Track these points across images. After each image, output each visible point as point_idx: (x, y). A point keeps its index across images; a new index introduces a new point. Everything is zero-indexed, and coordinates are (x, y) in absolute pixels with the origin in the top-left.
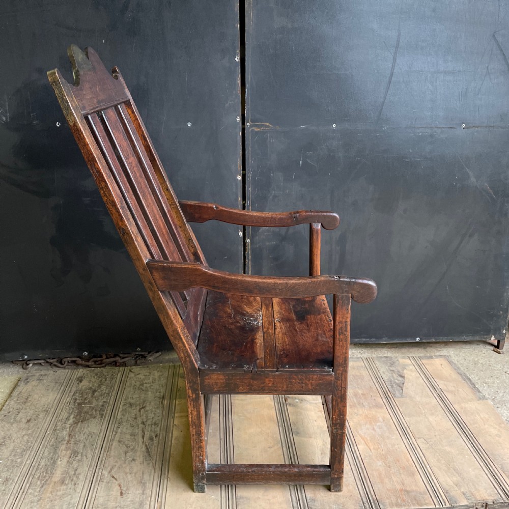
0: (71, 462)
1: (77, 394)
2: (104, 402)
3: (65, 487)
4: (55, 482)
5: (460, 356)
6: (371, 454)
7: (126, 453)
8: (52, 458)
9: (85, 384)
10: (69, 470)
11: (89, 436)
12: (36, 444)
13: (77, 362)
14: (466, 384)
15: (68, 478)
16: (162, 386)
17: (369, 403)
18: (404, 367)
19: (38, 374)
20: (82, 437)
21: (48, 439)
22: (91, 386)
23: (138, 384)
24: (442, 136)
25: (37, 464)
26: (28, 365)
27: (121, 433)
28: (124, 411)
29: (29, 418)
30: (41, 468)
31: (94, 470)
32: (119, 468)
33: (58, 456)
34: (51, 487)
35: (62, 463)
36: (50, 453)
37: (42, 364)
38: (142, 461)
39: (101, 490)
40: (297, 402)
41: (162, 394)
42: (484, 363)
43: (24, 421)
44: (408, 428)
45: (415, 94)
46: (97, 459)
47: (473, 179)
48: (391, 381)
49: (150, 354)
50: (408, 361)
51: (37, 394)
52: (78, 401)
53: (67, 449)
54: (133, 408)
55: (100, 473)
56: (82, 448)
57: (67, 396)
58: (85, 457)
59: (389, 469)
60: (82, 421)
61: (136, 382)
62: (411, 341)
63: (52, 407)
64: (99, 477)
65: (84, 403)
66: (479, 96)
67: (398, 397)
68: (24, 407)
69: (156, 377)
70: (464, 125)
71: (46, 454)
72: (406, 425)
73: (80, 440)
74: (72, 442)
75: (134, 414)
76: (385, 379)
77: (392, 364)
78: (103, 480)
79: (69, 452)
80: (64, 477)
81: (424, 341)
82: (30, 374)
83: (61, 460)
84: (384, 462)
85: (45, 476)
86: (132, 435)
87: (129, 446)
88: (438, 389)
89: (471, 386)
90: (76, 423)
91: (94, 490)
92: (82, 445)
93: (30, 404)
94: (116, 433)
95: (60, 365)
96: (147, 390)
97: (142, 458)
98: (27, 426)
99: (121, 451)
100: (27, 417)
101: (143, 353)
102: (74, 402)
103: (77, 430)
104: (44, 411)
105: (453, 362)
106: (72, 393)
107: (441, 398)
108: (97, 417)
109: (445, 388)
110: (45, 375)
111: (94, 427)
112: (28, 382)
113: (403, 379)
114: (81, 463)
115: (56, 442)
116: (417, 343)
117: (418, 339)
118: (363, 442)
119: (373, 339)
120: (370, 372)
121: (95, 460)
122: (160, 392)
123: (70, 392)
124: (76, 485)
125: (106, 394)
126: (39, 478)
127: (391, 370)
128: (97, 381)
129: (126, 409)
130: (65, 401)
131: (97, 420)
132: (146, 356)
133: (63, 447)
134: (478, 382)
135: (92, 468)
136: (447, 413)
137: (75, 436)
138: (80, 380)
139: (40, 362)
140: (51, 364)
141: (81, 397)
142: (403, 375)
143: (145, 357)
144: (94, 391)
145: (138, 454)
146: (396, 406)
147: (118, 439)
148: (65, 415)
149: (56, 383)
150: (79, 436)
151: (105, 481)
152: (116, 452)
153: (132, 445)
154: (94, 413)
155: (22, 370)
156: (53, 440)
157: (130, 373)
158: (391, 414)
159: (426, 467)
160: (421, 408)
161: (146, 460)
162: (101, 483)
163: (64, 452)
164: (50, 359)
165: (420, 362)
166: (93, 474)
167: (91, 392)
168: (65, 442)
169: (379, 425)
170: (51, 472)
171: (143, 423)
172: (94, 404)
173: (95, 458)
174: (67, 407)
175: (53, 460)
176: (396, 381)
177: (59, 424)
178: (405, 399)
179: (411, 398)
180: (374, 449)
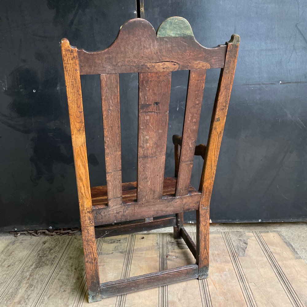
1: (41, 251)
2: (55, 256)
3: (20, 305)
4: (15, 303)
5: (289, 232)
6: (216, 291)
7: (61, 287)
9: (47, 245)
10: (25, 296)
11: (41, 276)
12: (10, 280)
13: (46, 233)
14: (289, 249)
15: (23, 300)
17: (221, 260)
18: (248, 238)
19: (21, 239)
20: (37, 276)
21: (17, 277)
22: (50, 246)
24: (267, 89)
25: (7, 292)
26: (17, 234)
27: (61, 275)
28: (66, 261)
29: (9, 264)
30: (9, 294)
32: (55, 295)
33: (21, 287)
34: (12, 305)
35: (21, 292)
36: (16, 285)
37: (26, 234)
40: (174, 258)
42: (304, 237)
43: (6, 266)
45: (248, 64)
46: (43, 290)
47: (289, 116)
48: (238, 246)
50: (252, 234)
51: (18, 251)
52: (40, 255)
53: (27, 283)
54: (71, 260)
55: (43, 298)
57: (34, 252)
58: (36, 289)
59: (227, 301)
60: (39, 267)
61: (77, 245)
62: (255, 222)
63: (24, 258)
64: (42, 300)
65: (43, 257)
66: (290, 63)
67: (241, 256)
68: (8, 258)
70: (281, 82)
71: (14, 286)
72: (243, 274)
73: (35, 278)
74: (31, 279)
75: (71, 264)
76: (235, 245)
77: (240, 236)
79: (27, 285)
80: (21, 300)
81: (264, 222)
82: (17, 239)
83: (22, 290)
84: (225, 297)
85: (10, 299)
86: (68, 276)
87: (64, 283)
88: (269, 252)
89: (292, 250)
90: (36, 268)
92: (36, 281)
93: (12, 256)
94: (58, 274)
95: (35, 235)
97: (70, 290)
98: (7, 269)
99: (58, 285)
100: (8, 264)
102: (38, 256)
103: (35, 272)
104: (19, 260)
105: (282, 235)
106: (38, 251)
107: (270, 257)
108: (49, 265)
109: (274, 251)
110: (25, 240)
111: (46, 271)
112: (14, 244)
113: (246, 245)
114: (33, 292)
115: (21, 279)
116: (260, 223)
117: (260, 221)
118: (212, 284)
119: (230, 220)
120: (225, 240)
121: (41, 290)
123: (37, 250)
124: (27, 305)
125: (57, 252)
126: (6, 299)
127: (239, 240)
128: (54, 244)
129: (67, 260)
130: (32, 255)
131: (48, 267)
133: (25, 282)
134: (299, 249)
135: (39, 295)
136: (272, 267)
137: (33, 275)
138: (44, 243)
139: (24, 232)
140: (31, 234)
141: (42, 253)
142: (247, 243)
144: (51, 250)
145: (68, 287)
146: (239, 262)
147: (58, 278)
148: (31, 263)
149: (30, 244)
150: (35, 276)
151: (44, 303)
152: (55, 286)
153: (66, 282)
154: (48, 262)
155: (14, 237)
156: (20, 277)
157: (75, 239)
158: (235, 267)
159: (252, 301)
160: (255, 263)
161: (72, 291)
162: (42, 304)
163: (25, 285)
164: (30, 231)
165: (260, 235)
166: (38, 299)
167: (49, 250)
168: (26, 279)
169: (225, 274)
170: (14, 296)
171: (76, 269)
172: (49, 257)
173: (42, 289)
174: (33, 259)
175: (17, 289)
176: (242, 246)
177: (26, 268)
178: (245, 257)
179: (249, 257)
180: (219, 289)
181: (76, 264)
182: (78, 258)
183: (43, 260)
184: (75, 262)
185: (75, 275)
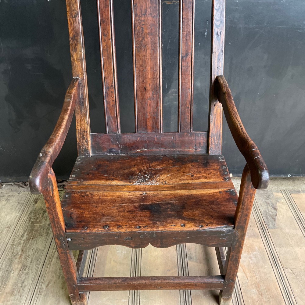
0: (20, 275)
1: (32, 214)
3: (13, 298)
4: (7, 293)
6: (247, 281)
8: (7, 271)
9: (39, 204)
10: (18, 282)
11: (36, 252)
15: (17, 290)
18: (277, 200)
19: (7, 195)
20: (31, 253)
21: (7, 253)
22: (43, 207)
26: (3, 185)
31: (36, 283)
32: (55, 283)
33: (12, 268)
34: (3, 297)
35: (14, 275)
36: (6, 266)
37: (12, 185)
39: (39, 302)
44: (278, 259)
46: (40, 273)
48: (266, 213)
50: (280, 195)
51: (4, 212)
52: (32, 220)
53: (18, 264)
55: (40, 287)
56: (30, 262)
57: (24, 215)
58: (30, 271)
59: (261, 297)
60: (33, 238)
62: (284, 177)
63: (13, 224)
65: (36, 222)
67: (271, 228)
71: (3, 267)
72: (277, 256)
73: (29, 255)
74: (23, 257)
76: (262, 210)
77: (268, 198)
78: (41, 293)
79: (20, 266)
80: (14, 288)
81: (294, 177)
82: (2, 194)
83: (13, 273)
84: (258, 291)
90: (28, 240)
91: (34, 302)
92: (30, 259)
95: (24, 186)
102: (29, 221)
103: (28, 246)
104: (7, 227)
106: (29, 213)
108: (44, 235)
110: (12, 196)
111: (41, 244)
113: (276, 211)
114: (27, 277)
115: (12, 257)
116: (289, 178)
117: (289, 175)
118: (241, 269)
121: (37, 274)
123: (27, 212)
124: (22, 297)
127: (267, 203)
130: (23, 219)
131: (43, 237)
133: (16, 261)
135: (35, 281)
137: (26, 251)
138: (36, 201)
139: (10, 183)
140: (18, 185)
141: (34, 216)
142: (276, 208)
144: (44, 212)
146: (269, 237)
147: (56, 256)
148: (21, 231)
149: (19, 203)
150: (28, 252)
152: (54, 268)
154: (42, 231)
156: (10, 254)
158: (265, 244)
160: (289, 239)
162: (40, 296)
163: (16, 265)
164: (17, 182)
165: (290, 196)
166: (35, 287)
167: (42, 212)
168: (18, 257)
169: (255, 254)
170: (5, 283)
172: (43, 223)
173: (38, 272)
174: (24, 225)
175: (8, 272)
176: (270, 213)
177: (16, 240)
178: (276, 230)
179: (281, 229)
180: (250, 277)
183: (36, 228)
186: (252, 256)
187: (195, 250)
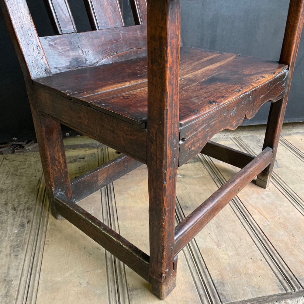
6: (269, 223)
16: (39, 171)
23: (12, 170)
38: (9, 252)
40: (179, 177)
41: (38, 178)
49: (29, 144)
54: (4, 194)
59: (293, 238)
61: (9, 169)
67: (275, 168)
69: (32, 163)
72: (293, 193)
75: (4, 200)
84: (286, 231)
96: (21, 175)
97: (9, 249)
101: (20, 143)
118: (256, 211)
122: (35, 176)
132: (24, 145)
143: (23, 147)
146: (276, 176)
157: (4, 160)
160: (300, 176)
161: (14, 252)
165: (282, 138)
169: (266, 194)
171: (14, 209)
178: (282, 168)
179: (287, 167)
180: (271, 218)
181: (14, 200)
182: (15, 190)
184: (11, 197)
185: (14, 219)
186: (263, 196)
187: (190, 198)
